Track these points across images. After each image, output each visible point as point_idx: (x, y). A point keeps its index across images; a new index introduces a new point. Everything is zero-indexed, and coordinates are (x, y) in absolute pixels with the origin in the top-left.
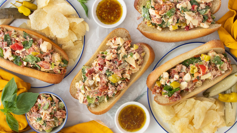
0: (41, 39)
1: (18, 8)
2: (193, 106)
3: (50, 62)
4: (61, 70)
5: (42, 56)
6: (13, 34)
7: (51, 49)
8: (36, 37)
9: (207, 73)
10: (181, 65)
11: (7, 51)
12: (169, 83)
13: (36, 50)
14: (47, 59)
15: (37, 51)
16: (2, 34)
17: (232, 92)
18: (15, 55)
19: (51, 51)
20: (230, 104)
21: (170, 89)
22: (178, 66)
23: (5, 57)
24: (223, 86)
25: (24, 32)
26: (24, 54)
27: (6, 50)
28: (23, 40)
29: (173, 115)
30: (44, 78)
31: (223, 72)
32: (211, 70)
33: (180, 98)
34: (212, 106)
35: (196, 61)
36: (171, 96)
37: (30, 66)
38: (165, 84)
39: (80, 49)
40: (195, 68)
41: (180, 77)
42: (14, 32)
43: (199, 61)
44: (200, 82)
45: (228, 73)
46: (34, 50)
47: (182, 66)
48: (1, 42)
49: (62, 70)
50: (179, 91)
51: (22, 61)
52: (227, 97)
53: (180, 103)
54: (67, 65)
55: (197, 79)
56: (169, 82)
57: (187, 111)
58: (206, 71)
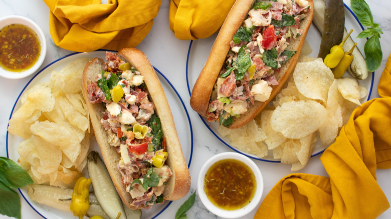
0: (277, 83)
1: (341, 44)
2: (75, 127)
3: (232, 96)
4: (215, 112)
5: (246, 83)
6: (293, 31)
7: (257, 99)
8: (282, 74)
9: (131, 155)
10: (153, 112)
11: (264, 19)
12: (123, 84)
13: (258, 73)
14: (239, 91)
15: (256, 76)
16: (297, 10)
17: (90, 204)
18: (254, 31)
19: (252, 98)
20: (69, 197)
21: (110, 84)
22: (150, 105)
23: (253, 13)
24: (105, 190)
25: (296, 52)
26: (254, 50)
27: (266, 15)
28: (279, 49)
29: (63, 86)
30: (204, 81)
31: (128, 189)
32: (135, 165)
33: (92, 100)
34: (69, 160)
35: (155, 141)
36: (99, 86)
37: (229, 56)
38: (123, 77)
39: (249, 150)
40: (143, 136)
41: (129, 107)
42: (298, 33)
43: (156, 146)
44: (117, 142)
45: (125, 199)
46: (259, 70)
47: (150, 112)
48: (281, 8)
49: (214, 115)
50: (105, 99)
51: (241, 45)
52: (82, 193)
53: (84, 104)
54: (223, 125)
55: (123, 136)
56: (125, 84)
57: (66, 114)
58: (134, 153)
